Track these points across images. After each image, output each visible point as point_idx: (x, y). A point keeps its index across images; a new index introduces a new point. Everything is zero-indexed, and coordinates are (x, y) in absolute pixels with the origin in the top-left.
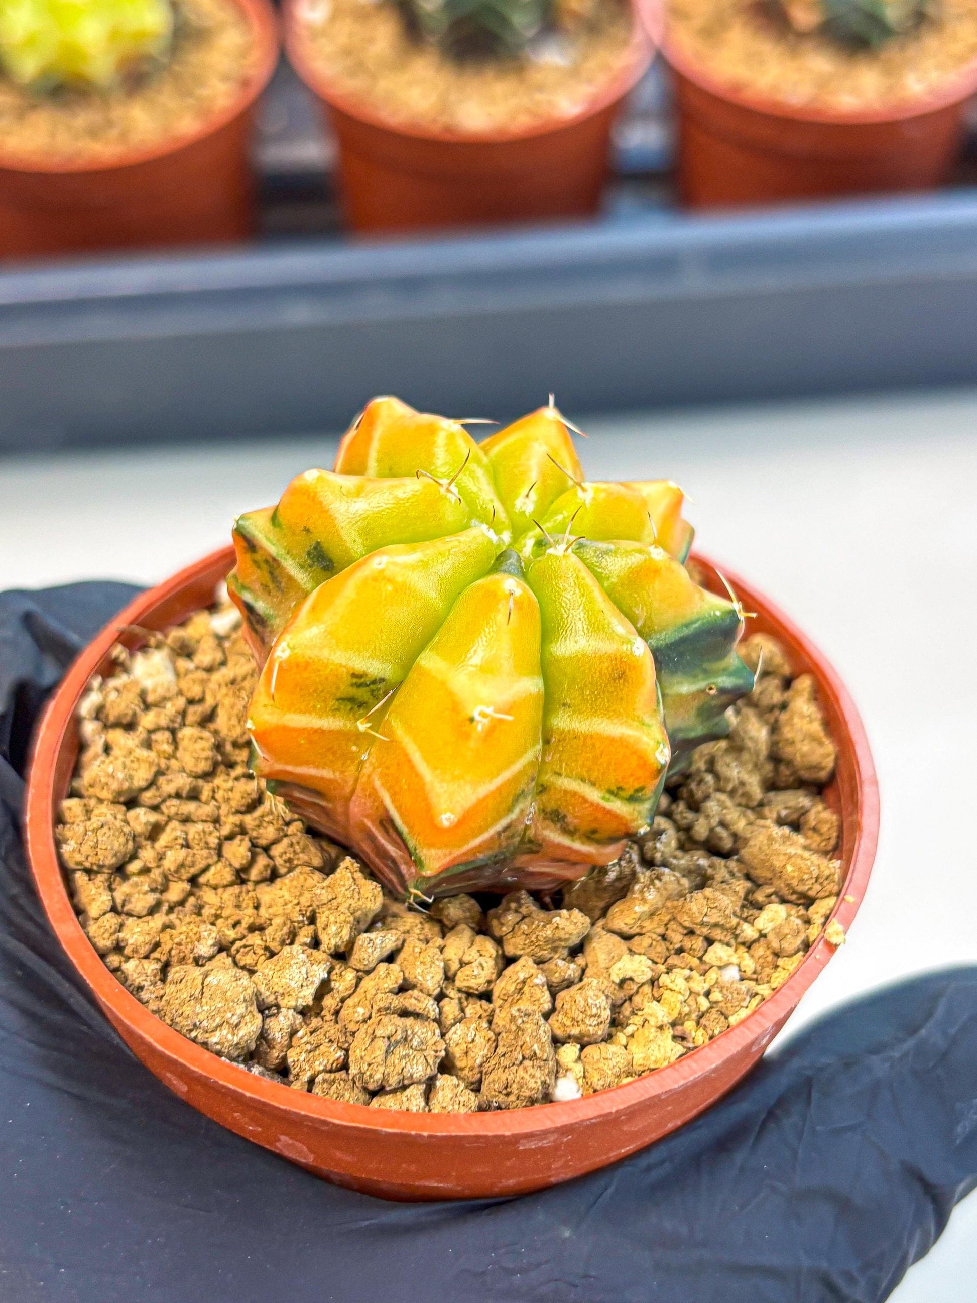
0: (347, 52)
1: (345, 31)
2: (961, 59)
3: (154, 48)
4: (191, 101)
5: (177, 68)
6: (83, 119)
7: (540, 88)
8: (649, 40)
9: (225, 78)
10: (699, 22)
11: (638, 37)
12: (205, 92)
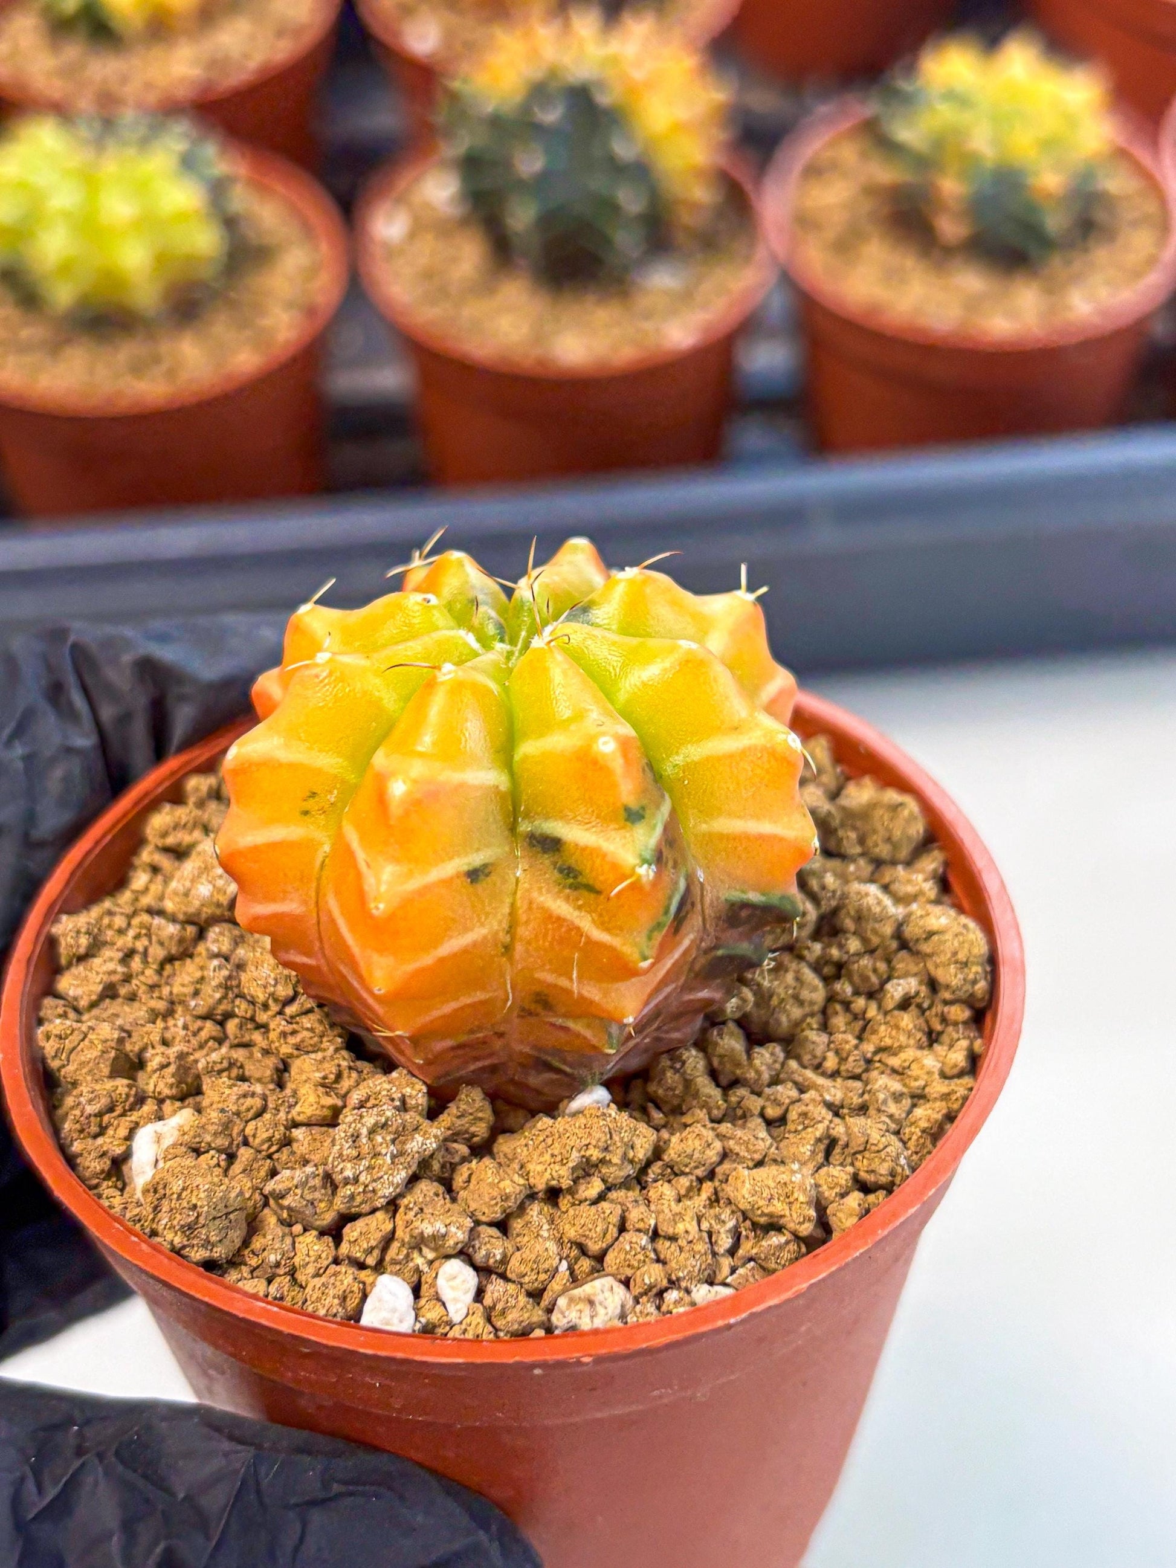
0: (428, 275)
1: (426, 250)
2: (1137, 274)
3: (207, 273)
4: (248, 333)
5: (232, 295)
6: (126, 351)
7: (648, 315)
8: (774, 257)
9: (289, 305)
10: (830, 234)
11: (761, 253)
12: (266, 322)
